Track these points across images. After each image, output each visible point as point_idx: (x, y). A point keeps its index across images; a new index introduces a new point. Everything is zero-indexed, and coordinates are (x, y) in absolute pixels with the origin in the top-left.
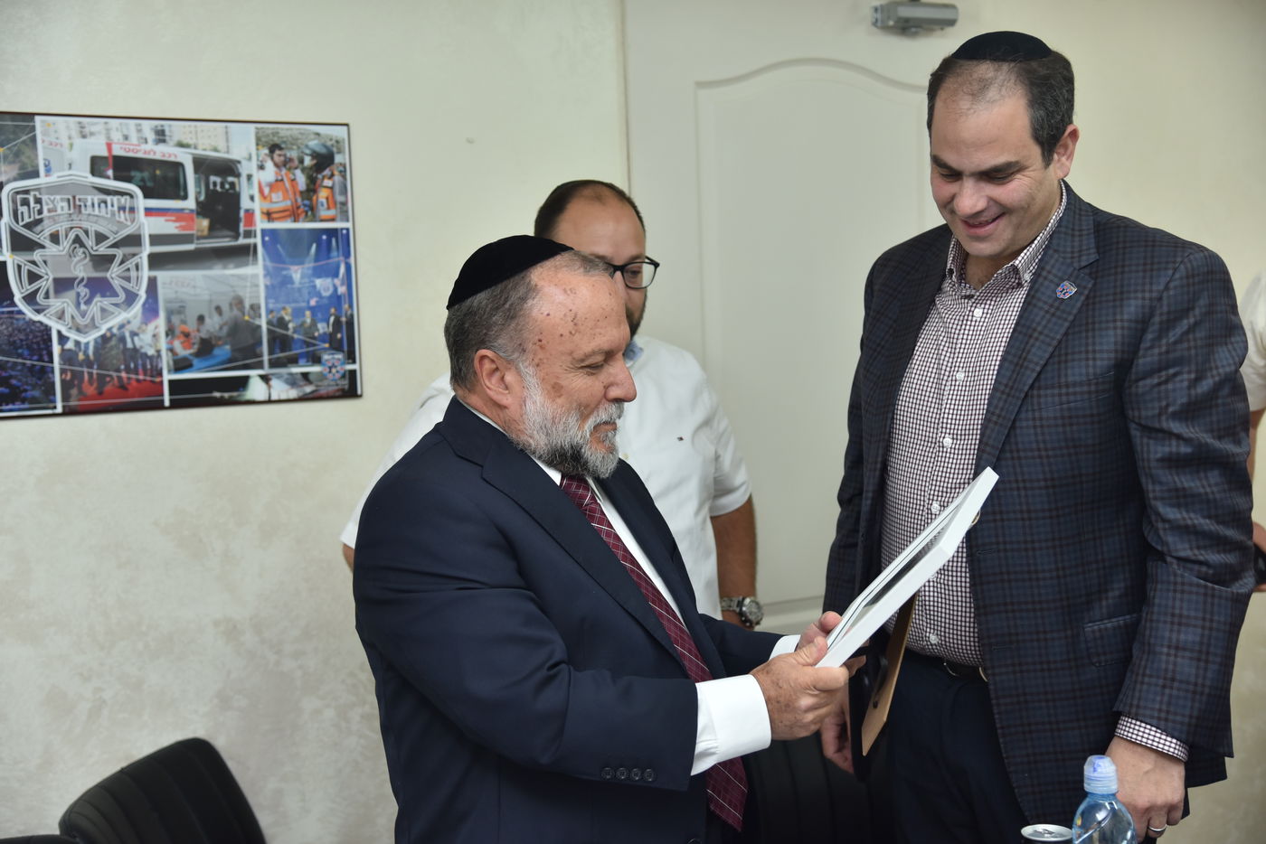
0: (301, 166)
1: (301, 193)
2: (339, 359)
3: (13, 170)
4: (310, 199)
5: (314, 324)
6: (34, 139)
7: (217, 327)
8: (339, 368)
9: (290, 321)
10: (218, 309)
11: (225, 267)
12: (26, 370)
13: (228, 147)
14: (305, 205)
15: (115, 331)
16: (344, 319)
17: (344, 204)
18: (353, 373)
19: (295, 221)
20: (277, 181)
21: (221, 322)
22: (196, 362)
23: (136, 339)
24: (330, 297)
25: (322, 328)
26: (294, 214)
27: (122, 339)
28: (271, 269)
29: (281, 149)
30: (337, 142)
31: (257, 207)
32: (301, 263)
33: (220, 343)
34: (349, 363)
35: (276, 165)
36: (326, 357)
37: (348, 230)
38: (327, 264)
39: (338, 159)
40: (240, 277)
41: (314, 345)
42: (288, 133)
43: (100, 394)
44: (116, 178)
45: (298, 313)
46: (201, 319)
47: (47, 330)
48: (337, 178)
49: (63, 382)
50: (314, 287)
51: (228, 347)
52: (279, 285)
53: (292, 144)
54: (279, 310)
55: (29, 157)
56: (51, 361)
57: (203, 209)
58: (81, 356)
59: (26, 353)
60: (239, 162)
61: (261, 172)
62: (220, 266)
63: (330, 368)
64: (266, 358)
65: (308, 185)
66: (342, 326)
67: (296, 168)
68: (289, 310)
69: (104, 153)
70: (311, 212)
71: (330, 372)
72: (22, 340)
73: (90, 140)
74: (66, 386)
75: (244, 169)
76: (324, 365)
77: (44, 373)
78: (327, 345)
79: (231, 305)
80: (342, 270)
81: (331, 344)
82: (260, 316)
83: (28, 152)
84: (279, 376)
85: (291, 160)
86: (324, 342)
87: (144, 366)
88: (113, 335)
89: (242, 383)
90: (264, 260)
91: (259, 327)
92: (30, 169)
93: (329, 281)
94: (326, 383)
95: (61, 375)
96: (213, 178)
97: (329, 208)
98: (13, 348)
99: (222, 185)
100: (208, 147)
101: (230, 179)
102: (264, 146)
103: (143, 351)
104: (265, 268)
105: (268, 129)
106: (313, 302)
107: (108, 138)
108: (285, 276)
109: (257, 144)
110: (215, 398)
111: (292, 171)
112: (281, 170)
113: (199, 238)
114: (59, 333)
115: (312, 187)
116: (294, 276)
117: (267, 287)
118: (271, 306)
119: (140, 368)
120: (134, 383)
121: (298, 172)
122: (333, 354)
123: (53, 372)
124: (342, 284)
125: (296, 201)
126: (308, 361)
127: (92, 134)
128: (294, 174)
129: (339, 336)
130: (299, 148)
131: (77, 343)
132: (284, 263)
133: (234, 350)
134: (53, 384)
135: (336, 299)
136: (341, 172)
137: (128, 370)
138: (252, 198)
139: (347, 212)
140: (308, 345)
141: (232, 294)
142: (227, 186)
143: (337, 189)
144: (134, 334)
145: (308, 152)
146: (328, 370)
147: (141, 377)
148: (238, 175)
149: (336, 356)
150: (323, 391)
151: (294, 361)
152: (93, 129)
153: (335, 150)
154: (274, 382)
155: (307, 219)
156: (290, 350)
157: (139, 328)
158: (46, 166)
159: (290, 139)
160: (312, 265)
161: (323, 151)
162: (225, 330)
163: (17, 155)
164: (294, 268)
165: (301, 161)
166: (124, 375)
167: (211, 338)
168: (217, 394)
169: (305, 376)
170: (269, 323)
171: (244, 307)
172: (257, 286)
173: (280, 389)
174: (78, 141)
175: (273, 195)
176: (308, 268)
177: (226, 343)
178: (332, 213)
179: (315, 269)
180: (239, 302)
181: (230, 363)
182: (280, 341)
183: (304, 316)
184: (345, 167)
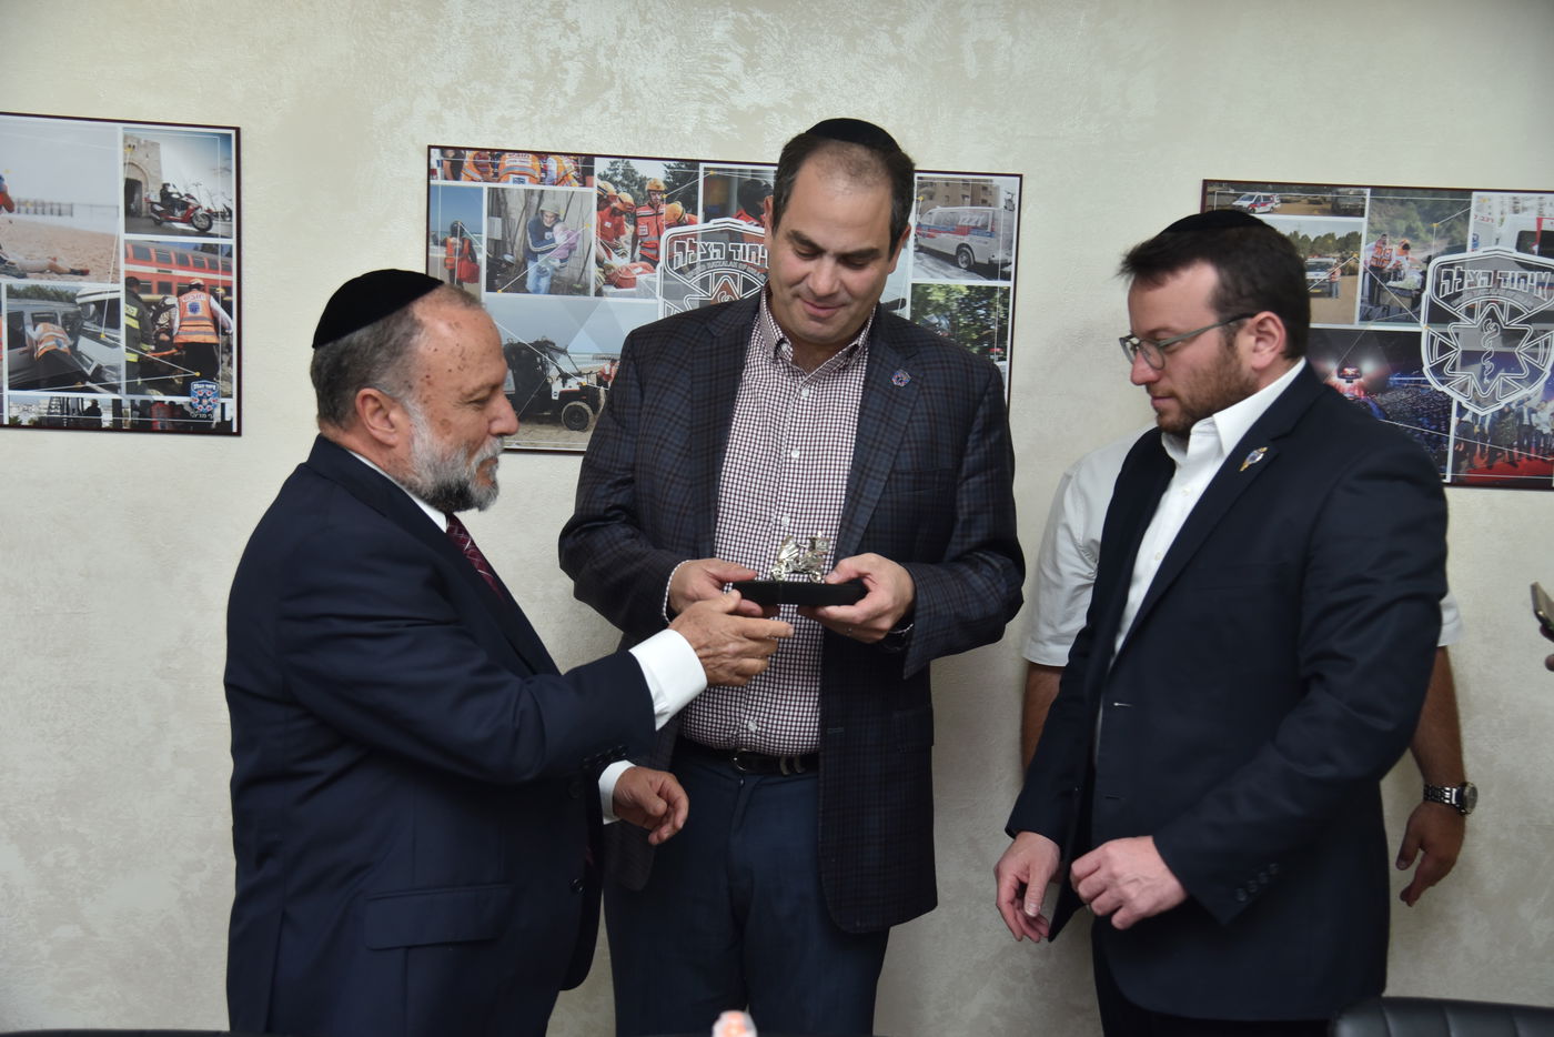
3: (1443, 245)
6: (1467, 215)
12: (1423, 438)
15: (1513, 406)
23: (1533, 415)
27: (1520, 416)
43: (1490, 468)
44: (1541, 253)
47: (1449, 400)
49: (1456, 453)
55: (1459, 232)
56: (1448, 432)
58: (1477, 429)
59: (1426, 421)
69: (1533, 228)
72: (1424, 409)
73: (1522, 215)
74: (1458, 456)
77: (1440, 442)
83: (1459, 227)
87: (1538, 443)
88: (1511, 411)
92: (1459, 244)
95: (1455, 446)
98: (1414, 415)
103: (1538, 428)
107: (1540, 213)
114: (1459, 404)
119: (1533, 445)
120: (1525, 461)
123: (1447, 442)
127: (1524, 209)
131: (1475, 416)
134: (1446, 453)
137: (1520, 447)
144: (1532, 411)
147: (1533, 455)
152: (1527, 204)
157: (1539, 405)
158: (1474, 240)
163: (1449, 230)
166: (1515, 451)
174: (1510, 217)
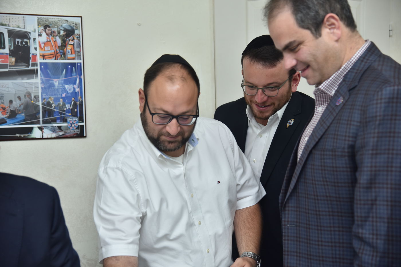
0: (59, 35)
1: (59, 46)
2: (76, 120)
4: (63, 50)
5: (64, 105)
7: (19, 105)
8: (75, 124)
9: (53, 103)
10: (19, 98)
11: (23, 79)
13: (24, 26)
14: (60, 52)
16: (78, 103)
17: (79, 52)
18: (82, 127)
19: (56, 59)
20: (47, 41)
21: (21, 103)
22: (8, 121)
24: (72, 93)
25: (68, 106)
26: (55, 56)
28: (44, 80)
29: (49, 27)
30: (76, 24)
31: (38, 52)
32: (59, 78)
33: (20, 112)
34: (80, 122)
35: (47, 34)
36: (69, 119)
37: (81, 63)
38: (71, 78)
39: (76, 32)
40: (29, 83)
41: (65, 114)
42: (53, 20)
45: (57, 100)
46: (11, 102)
48: (76, 40)
50: (65, 88)
51: (24, 114)
52: (48, 87)
53: (55, 25)
54: (48, 98)
57: (12, 53)
60: (30, 33)
61: (40, 37)
62: (20, 78)
63: (71, 124)
64: (41, 119)
65: (62, 43)
66: (77, 106)
67: (57, 36)
68: (53, 99)
70: (64, 55)
71: (71, 126)
75: (32, 36)
76: (69, 123)
78: (70, 114)
79: (25, 96)
80: (78, 81)
81: (72, 114)
82: (39, 101)
84: (47, 128)
85: (54, 32)
86: (69, 113)
89: (30, 130)
90: (41, 76)
91: (39, 106)
93: (71, 86)
94: (69, 131)
96: (17, 40)
97: (72, 54)
99: (22, 43)
100: (15, 26)
101: (25, 40)
102: (41, 26)
104: (42, 79)
105: (43, 18)
106: (64, 95)
108: (51, 84)
109: (38, 25)
110: (17, 137)
111: (55, 37)
112: (49, 37)
113: (10, 66)
115: (64, 44)
116: (55, 83)
117: (42, 88)
118: (44, 97)
121: (57, 38)
122: (73, 118)
124: (78, 87)
125: (56, 50)
126: (61, 121)
128: (56, 39)
129: (76, 110)
130: (58, 27)
132: (50, 78)
133: (26, 116)
135: (75, 94)
136: (77, 38)
138: (36, 49)
139: (80, 55)
140: (61, 114)
141: (26, 91)
142: (24, 43)
143: (76, 45)
145: (62, 29)
146: (70, 125)
148: (29, 39)
149: (74, 119)
150: (68, 135)
151: (54, 121)
153: (75, 28)
154: (45, 130)
155: (61, 58)
156: (53, 116)
159: (54, 23)
160: (64, 79)
161: (70, 28)
162: (22, 106)
164: (55, 80)
165: (59, 33)
167: (15, 110)
168: (18, 135)
169: (60, 128)
170: (43, 104)
171: (31, 97)
172: (38, 88)
173: (47, 133)
175: (46, 48)
176: (62, 80)
177: (22, 113)
178: (73, 56)
179: (65, 80)
180: (29, 95)
181: (24, 121)
182: (48, 112)
183: (59, 101)
184: (80, 36)
